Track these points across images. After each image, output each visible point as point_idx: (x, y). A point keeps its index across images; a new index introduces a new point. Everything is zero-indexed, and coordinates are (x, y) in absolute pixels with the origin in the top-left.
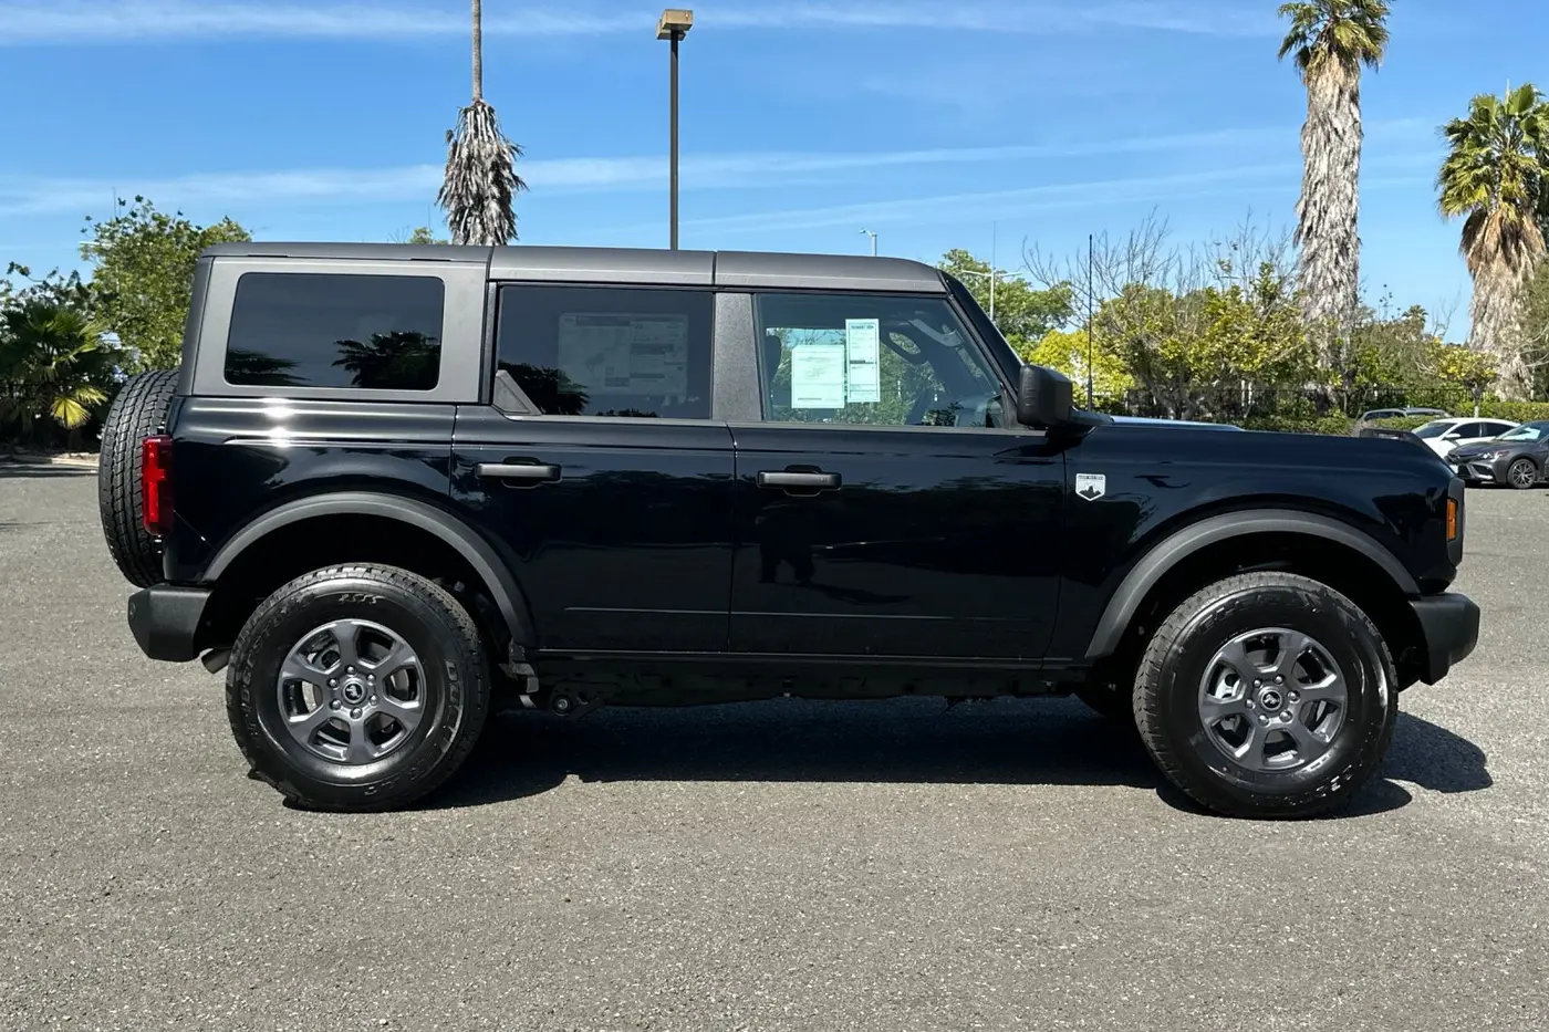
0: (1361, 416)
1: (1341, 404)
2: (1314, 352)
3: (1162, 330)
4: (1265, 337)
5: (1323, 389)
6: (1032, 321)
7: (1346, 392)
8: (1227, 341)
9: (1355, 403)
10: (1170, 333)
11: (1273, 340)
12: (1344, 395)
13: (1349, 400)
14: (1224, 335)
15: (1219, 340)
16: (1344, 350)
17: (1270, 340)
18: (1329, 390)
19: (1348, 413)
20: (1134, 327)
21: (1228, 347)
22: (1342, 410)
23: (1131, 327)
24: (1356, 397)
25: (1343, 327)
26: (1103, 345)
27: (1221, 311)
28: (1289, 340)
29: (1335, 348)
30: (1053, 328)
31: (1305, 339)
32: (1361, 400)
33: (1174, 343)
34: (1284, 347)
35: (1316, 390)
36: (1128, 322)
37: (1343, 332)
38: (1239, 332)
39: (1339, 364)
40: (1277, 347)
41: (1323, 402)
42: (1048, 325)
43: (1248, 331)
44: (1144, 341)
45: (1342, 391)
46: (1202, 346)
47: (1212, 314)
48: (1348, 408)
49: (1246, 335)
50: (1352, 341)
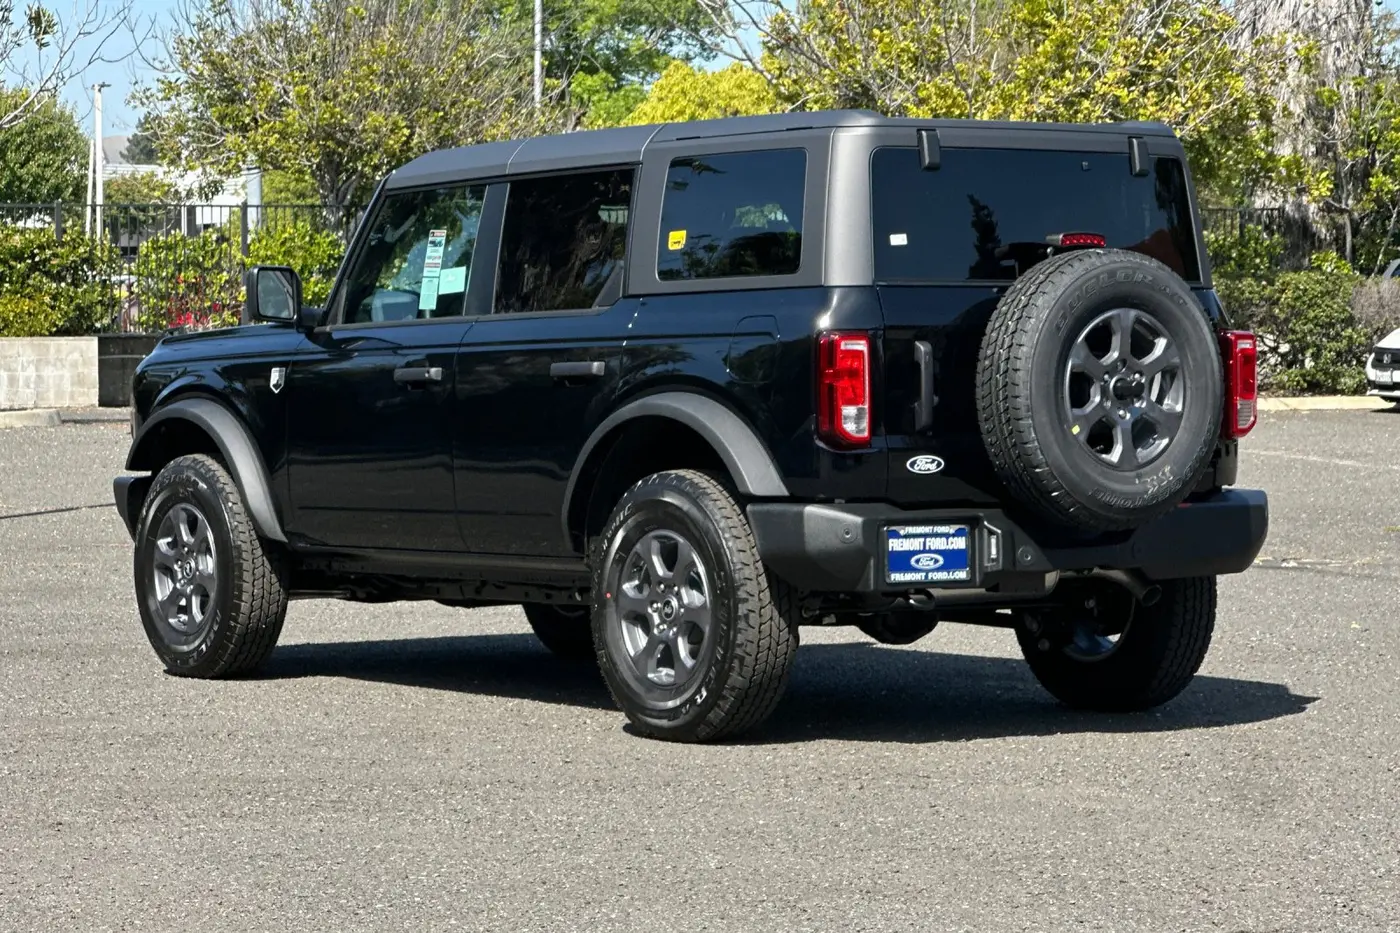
0: (1382, 271)
1: (1339, 242)
2: (1266, 118)
3: (915, 60)
4: (1154, 80)
5: (1299, 206)
6: (635, 41)
7: (1350, 213)
8: (1066, 90)
9: (1370, 239)
10: (935, 68)
11: (1171, 88)
12: (1344, 220)
13: (1355, 232)
14: (1058, 74)
15: (1047, 87)
16: (1340, 116)
17: (1166, 89)
18: (1313, 207)
19: (1354, 260)
20: (850, 53)
21: (1068, 103)
22: (1342, 256)
23: (844, 52)
24: (1372, 224)
25: (1341, 63)
26: (779, 95)
27: (1050, 18)
28: (1207, 88)
29: (1321, 111)
30: (688, 58)
31: (1243, 85)
32: (1385, 232)
33: (944, 94)
34: (1196, 106)
35: (1281, 210)
36: (839, 42)
37: (1339, 72)
38: (1093, 67)
39: (1331, 147)
40: (1178, 105)
41: (1298, 237)
42: (678, 50)
43: (1114, 67)
44: (875, 85)
45: (1342, 211)
46: (1008, 99)
47: (1032, 25)
48: (1354, 249)
49: (1110, 75)
50: (1359, 95)
